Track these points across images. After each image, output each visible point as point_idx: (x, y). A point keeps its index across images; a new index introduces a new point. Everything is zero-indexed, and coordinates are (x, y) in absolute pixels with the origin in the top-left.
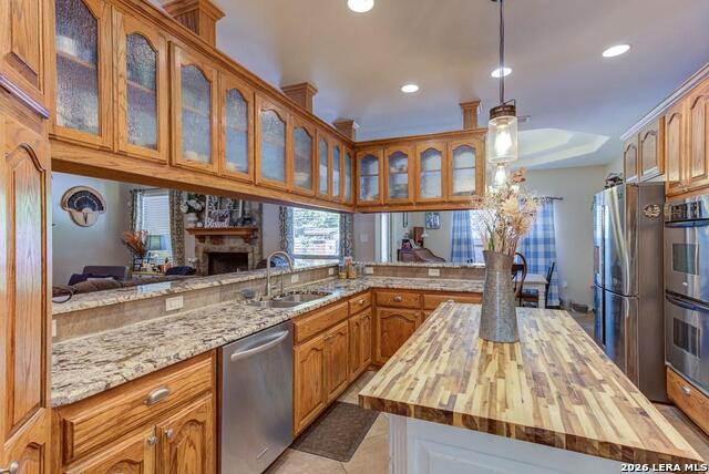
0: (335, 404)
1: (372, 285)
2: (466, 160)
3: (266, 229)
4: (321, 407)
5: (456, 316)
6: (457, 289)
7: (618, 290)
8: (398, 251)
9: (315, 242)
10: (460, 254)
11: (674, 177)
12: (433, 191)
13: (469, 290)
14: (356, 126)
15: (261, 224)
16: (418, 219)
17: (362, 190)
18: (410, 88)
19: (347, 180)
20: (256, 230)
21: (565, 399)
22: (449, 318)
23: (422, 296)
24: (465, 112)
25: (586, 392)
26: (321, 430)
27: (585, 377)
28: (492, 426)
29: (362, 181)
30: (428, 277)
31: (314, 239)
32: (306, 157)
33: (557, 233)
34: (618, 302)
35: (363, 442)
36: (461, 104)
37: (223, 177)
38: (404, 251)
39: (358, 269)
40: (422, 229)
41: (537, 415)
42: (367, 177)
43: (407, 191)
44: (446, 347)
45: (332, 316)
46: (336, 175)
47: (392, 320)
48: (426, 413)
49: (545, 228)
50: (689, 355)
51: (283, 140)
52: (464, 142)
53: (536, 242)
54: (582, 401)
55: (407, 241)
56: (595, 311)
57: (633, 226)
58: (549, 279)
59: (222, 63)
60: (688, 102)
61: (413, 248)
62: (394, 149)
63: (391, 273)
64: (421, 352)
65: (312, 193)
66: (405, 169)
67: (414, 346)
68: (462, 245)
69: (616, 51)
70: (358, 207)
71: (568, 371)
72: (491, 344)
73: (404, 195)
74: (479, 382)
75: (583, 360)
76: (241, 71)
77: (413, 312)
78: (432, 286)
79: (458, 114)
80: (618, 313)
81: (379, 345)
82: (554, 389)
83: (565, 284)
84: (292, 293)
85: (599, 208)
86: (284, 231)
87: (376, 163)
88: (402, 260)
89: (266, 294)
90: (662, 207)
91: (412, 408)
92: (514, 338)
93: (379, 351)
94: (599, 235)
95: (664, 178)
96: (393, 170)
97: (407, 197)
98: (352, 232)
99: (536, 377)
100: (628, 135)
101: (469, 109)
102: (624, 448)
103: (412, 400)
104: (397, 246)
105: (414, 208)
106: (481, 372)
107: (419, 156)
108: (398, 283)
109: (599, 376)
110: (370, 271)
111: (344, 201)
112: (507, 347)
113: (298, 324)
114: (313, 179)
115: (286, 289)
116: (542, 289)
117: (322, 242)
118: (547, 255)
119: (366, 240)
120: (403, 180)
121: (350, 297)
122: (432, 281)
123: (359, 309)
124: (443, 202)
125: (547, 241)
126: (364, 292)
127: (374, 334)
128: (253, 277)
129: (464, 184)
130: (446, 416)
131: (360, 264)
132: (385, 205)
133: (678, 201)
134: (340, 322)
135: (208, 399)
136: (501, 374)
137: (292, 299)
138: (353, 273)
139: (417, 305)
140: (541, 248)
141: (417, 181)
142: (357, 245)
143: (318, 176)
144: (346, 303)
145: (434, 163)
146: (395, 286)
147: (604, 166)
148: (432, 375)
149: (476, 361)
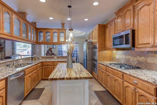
0: (33, 89)
1: (42, 61)
2: (62, 35)
3: (6, 48)
4: (31, 90)
5: (62, 65)
6: (61, 61)
7: (87, 59)
8: (46, 54)
9: (21, 52)
10: (60, 54)
11: (94, 41)
12: (55, 40)
13: (63, 61)
14: (37, 24)
15: (5, 46)
16: (51, 46)
17: (39, 39)
18: (51, 18)
19: (35, 36)
20: (3, 48)
21: (79, 74)
22: (61, 66)
23: (53, 63)
24: (62, 25)
25: (82, 73)
26: (31, 95)
27: (82, 71)
28: (70, 79)
29: (39, 37)
30: (54, 59)
31: (20, 51)
32: (25, 30)
33: (78, 50)
34: (87, 61)
35: (42, 95)
36: (61, 23)
37: (3, 34)
38: (47, 53)
39: (38, 58)
40: (52, 48)
41: (76, 76)
42: (40, 36)
43: (50, 40)
44: (61, 70)
45: (33, 68)
46: (32, 35)
47: (46, 69)
48: (60, 79)
49: (76, 49)
50: (95, 68)
51: (19, 26)
52: (62, 31)
53: (74, 51)
54: (81, 74)
55: (48, 51)
56: (84, 64)
57: (89, 49)
58: (77, 58)
59: (3, 4)
60: (95, 30)
61: (50, 53)
62: (47, 31)
63: (46, 58)
64: (57, 71)
65: (27, 39)
66: (49, 35)
67: (56, 70)
68: (61, 52)
69: (86, 20)
70: (38, 43)
71: (80, 71)
72: (69, 69)
73: (49, 41)
74: (68, 74)
75: (81, 69)
76: (8, 7)
77: (52, 66)
78: (55, 61)
79: (61, 25)
80: (87, 64)
81: (43, 74)
82: (78, 73)
83: (79, 59)
84: (21, 64)
85: (84, 45)
86: (13, 48)
87: (43, 33)
88: (47, 55)
89: (14, 65)
90: (92, 46)
91: (58, 79)
92: (72, 67)
93: (43, 76)
94: (84, 50)
95: (92, 41)
96: (47, 35)
97: (50, 41)
98: (35, 49)
99: (76, 72)
100: (88, 33)
101: (63, 24)
102: (86, 77)
103: (58, 77)
104: (46, 52)
105: (51, 44)
106: (68, 72)
107: (53, 33)
108: (48, 60)
109: (83, 71)
110: (41, 58)
111: (34, 42)
112: (71, 69)
113: (26, 71)
114: (27, 36)
115: (19, 63)
116: (75, 60)
117: (22, 52)
118: (76, 54)
119: (39, 51)
120: (49, 38)
121: (37, 64)
122: (55, 59)
123: (39, 67)
124: (58, 43)
125: (76, 51)
126: (40, 63)
127: (42, 72)
128: (10, 61)
129: (62, 39)
130: (63, 79)
131: (38, 56)
132: (45, 43)
133: (94, 45)
134: (35, 70)
135: (4, 90)
136: (71, 72)
137: (21, 66)
138: (36, 59)
139: (52, 65)
140: (75, 52)
141: (52, 38)
142: (36, 52)
143: (28, 36)
144: (36, 65)
145: (56, 34)
146: (47, 61)
147: (85, 38)
148: (60, 74)
149: (67, 71)
